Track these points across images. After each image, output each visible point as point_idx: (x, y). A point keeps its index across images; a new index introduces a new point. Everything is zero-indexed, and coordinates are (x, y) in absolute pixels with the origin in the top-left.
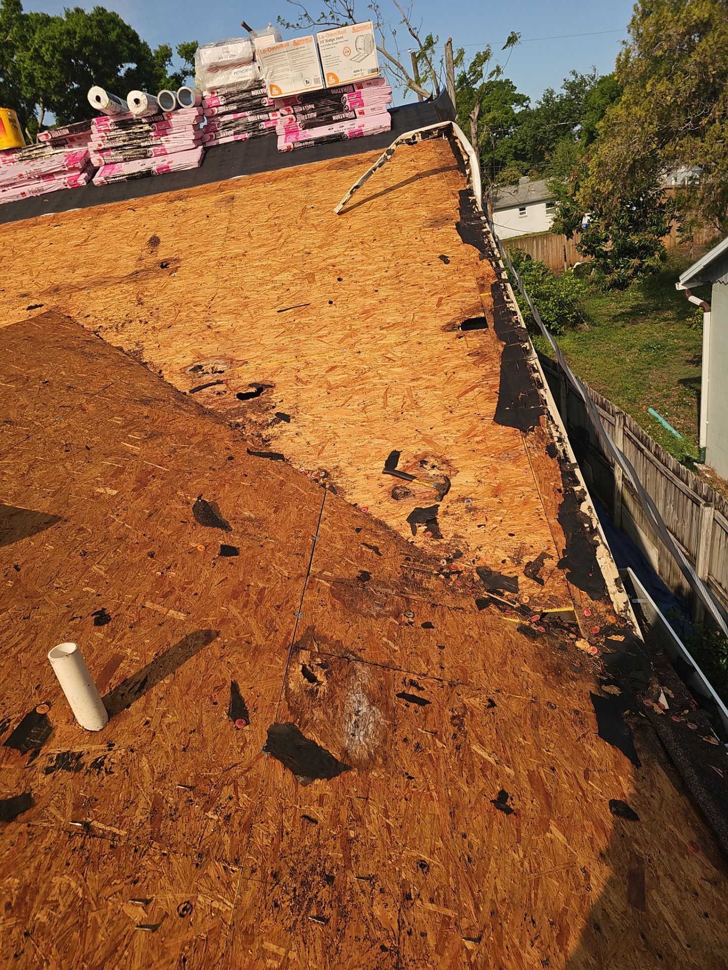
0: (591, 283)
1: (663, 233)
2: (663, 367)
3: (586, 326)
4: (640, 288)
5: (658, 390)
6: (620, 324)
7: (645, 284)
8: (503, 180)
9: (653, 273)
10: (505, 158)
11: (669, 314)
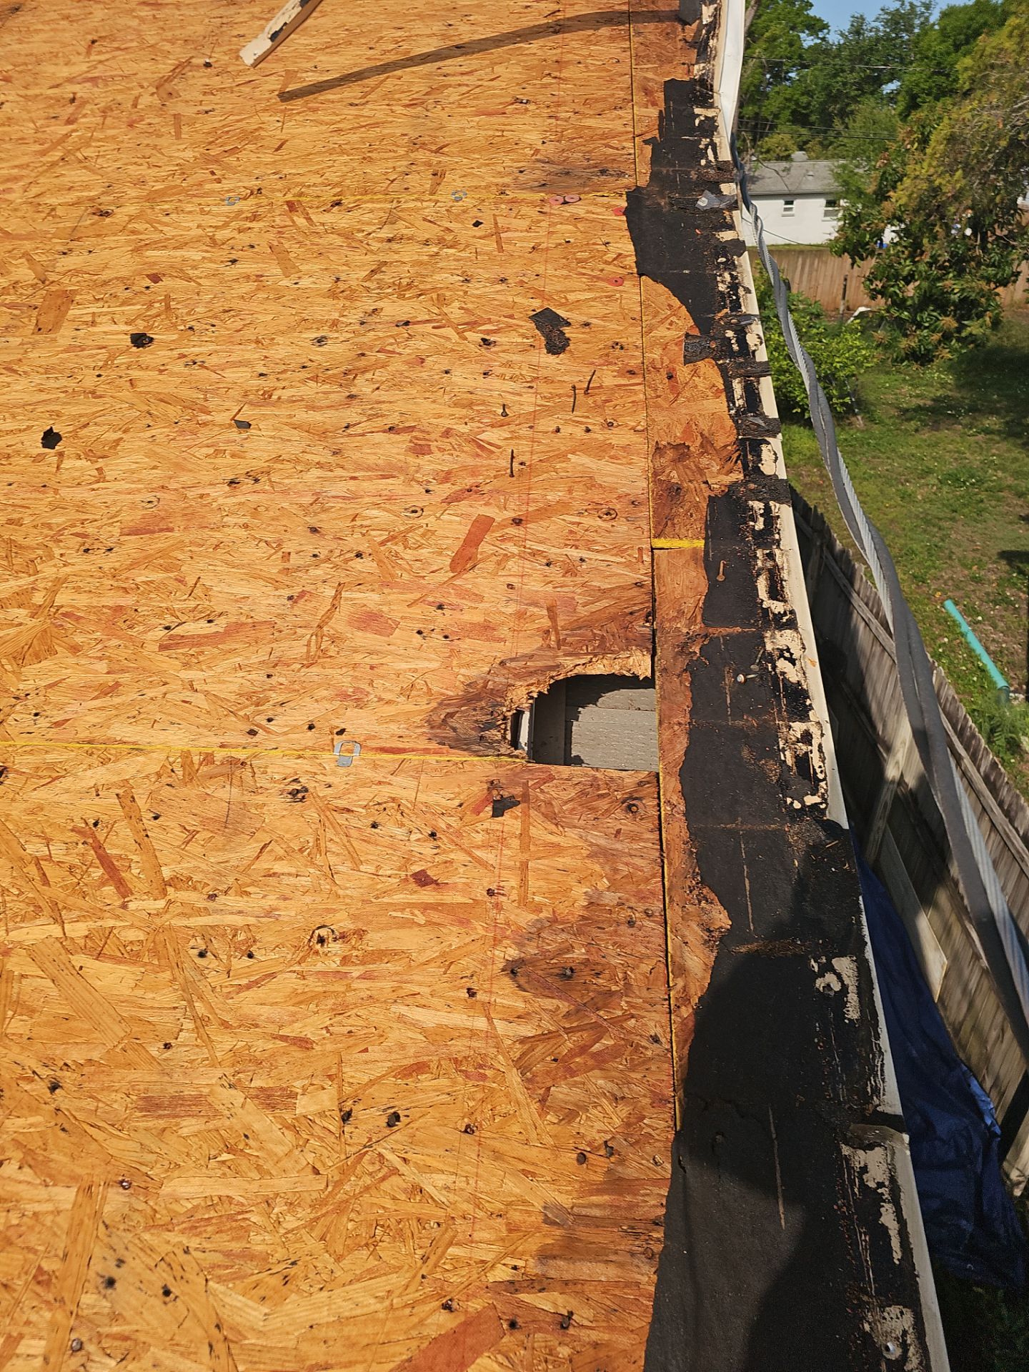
0: (878, 346)
1: (1004, 283)
2: (975, 520)
3: (859, 421)
4: (951, 367)
5: (965, 566)
6: (913, 425)
7: (960, 362)
8: (768, 151)
9: (977, 346)
10: (776, 116)
11: (992, 422)
